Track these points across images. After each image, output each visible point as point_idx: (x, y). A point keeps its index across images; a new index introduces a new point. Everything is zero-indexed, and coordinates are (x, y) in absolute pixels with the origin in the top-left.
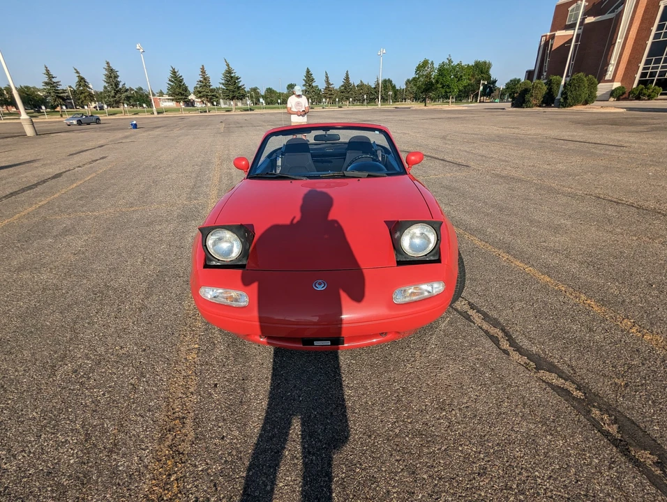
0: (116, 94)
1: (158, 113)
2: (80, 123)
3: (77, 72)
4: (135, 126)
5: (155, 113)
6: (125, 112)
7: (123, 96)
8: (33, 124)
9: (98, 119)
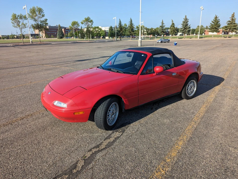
0: (184, 29)
1: (200, 38)
2: (162, 42)
3: (173, 21)
4: (176, 44)
5: (198, 38)
6: (185, 37)
7: (187, 30)
8: (141, 42)
9: (169, 41)
